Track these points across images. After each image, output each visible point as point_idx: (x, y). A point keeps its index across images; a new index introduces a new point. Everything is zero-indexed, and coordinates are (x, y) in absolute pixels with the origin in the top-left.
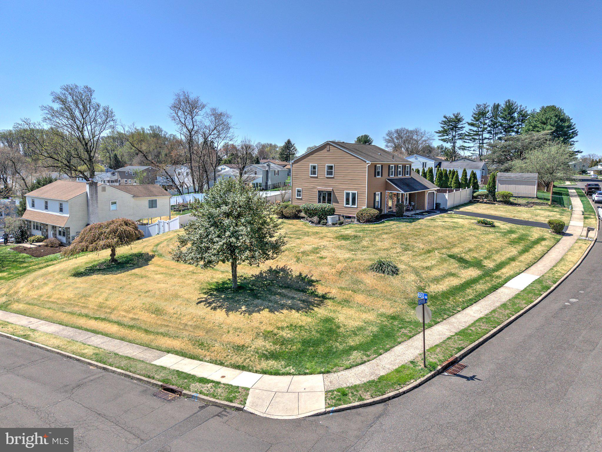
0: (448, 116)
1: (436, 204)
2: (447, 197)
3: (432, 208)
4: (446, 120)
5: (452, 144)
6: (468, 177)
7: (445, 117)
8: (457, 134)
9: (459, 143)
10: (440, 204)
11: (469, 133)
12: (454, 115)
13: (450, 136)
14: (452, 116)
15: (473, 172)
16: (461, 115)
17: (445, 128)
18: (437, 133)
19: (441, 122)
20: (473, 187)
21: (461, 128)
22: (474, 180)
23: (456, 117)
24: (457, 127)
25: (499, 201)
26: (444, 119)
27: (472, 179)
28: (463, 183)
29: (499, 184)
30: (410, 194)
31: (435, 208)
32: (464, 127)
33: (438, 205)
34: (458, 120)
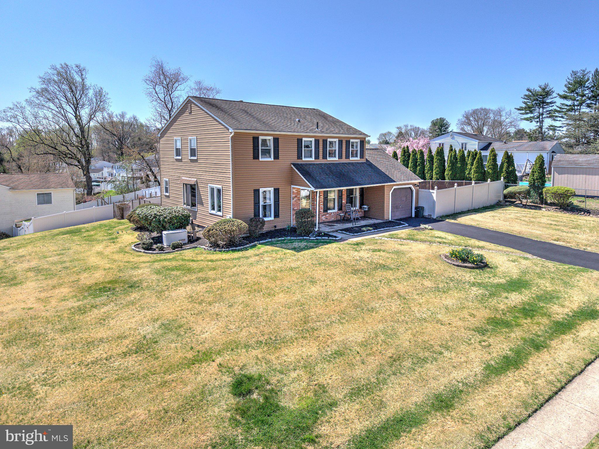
0: (532, 88)
1: (416, 208)
2: (434, 195)
3: (410, 215)
4: (530, 94)
5: (539, 124)
6: (499, 163)
7: (528, 90)
8: (544, 111)
9: (548, 122)
10: (422, 208)
11: (560, 108)
12: (540, 87)
13: (535, 114)
14: (538, 89)
15: (507, 153)
16: (551, 86)
17: (528, 103)
18: (519, 109)
19: (523, 96)
20: (504, 178)
21: (551, 103)
22: (508, 167)
23: (544, 89)
24: (545, 102)
25: (552, 204)
26: (527, 93)
27: (505, 165)
28: (489, 172)
29: (556, 174)
30: (362, 190)
31: (413, 215)
32: (555, 102)
33: (419, 210)
34: (546, 93)
